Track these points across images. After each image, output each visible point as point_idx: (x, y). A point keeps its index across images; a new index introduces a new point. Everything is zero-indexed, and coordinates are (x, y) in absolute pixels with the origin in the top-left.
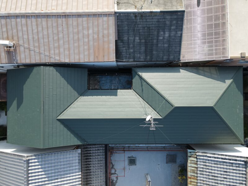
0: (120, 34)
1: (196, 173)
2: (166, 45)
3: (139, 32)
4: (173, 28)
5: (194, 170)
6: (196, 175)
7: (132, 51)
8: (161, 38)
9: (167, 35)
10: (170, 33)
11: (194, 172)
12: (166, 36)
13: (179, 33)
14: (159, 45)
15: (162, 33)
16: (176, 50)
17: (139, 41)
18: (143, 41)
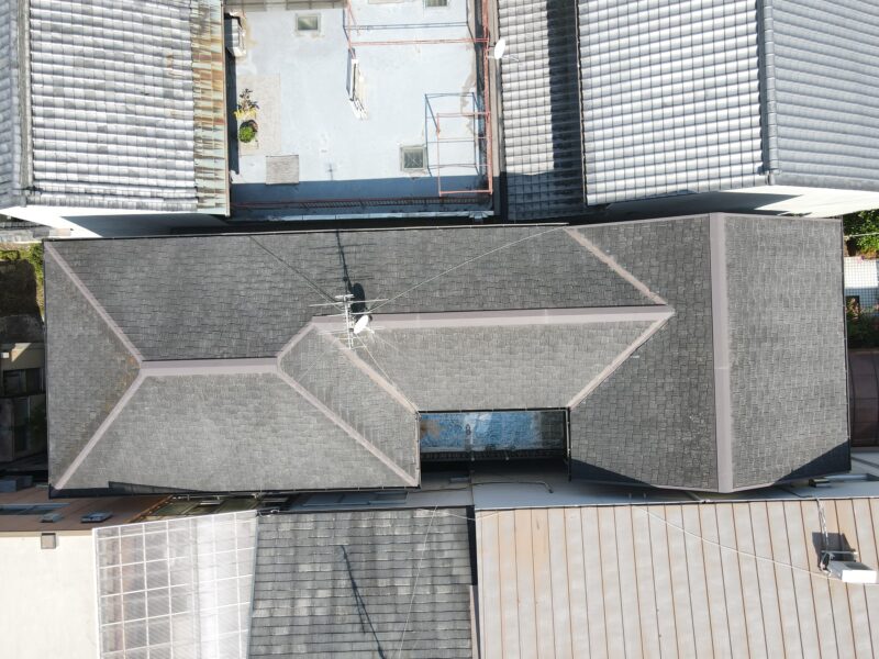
0: (460, 606)
1: (199, 138)
2: (305, 568)
3: (396, 613)
4: (285, 631)
5: (205, 148)
6: (200, 133)
7: (419, 545)
8: (322, 594)
9: (303, 605)
10: (293, 611)
11: (205, 140)
12: (305, 601)
13: (261, 613)
14: (328, 568)
15: (319, 612)
16: (272, 551)
17: (398, 582)
18: (382, 583)
